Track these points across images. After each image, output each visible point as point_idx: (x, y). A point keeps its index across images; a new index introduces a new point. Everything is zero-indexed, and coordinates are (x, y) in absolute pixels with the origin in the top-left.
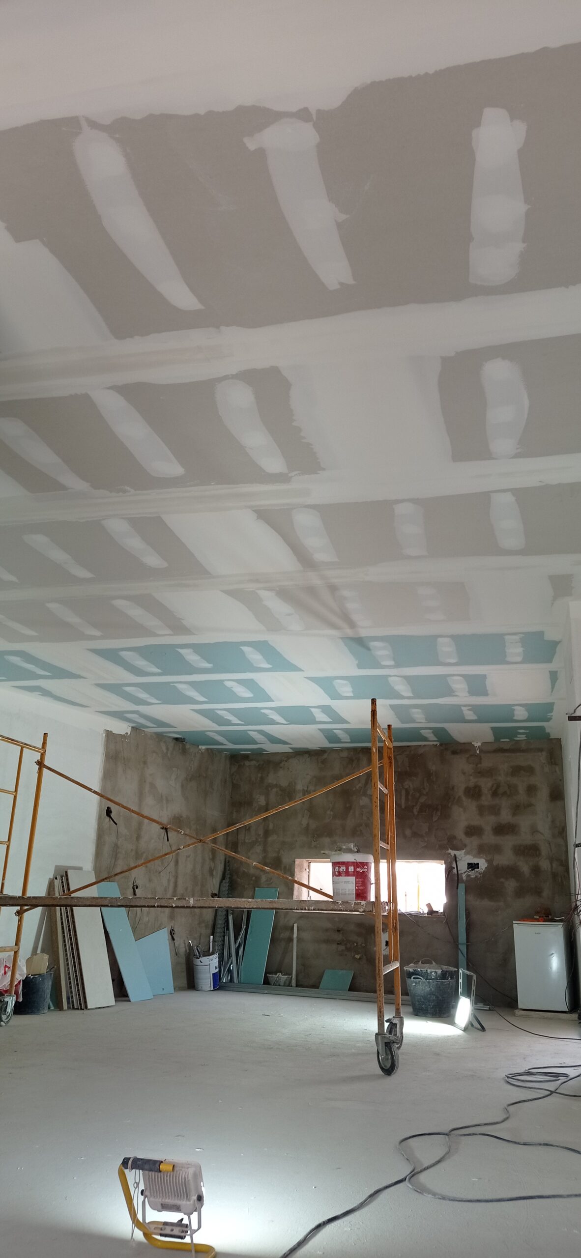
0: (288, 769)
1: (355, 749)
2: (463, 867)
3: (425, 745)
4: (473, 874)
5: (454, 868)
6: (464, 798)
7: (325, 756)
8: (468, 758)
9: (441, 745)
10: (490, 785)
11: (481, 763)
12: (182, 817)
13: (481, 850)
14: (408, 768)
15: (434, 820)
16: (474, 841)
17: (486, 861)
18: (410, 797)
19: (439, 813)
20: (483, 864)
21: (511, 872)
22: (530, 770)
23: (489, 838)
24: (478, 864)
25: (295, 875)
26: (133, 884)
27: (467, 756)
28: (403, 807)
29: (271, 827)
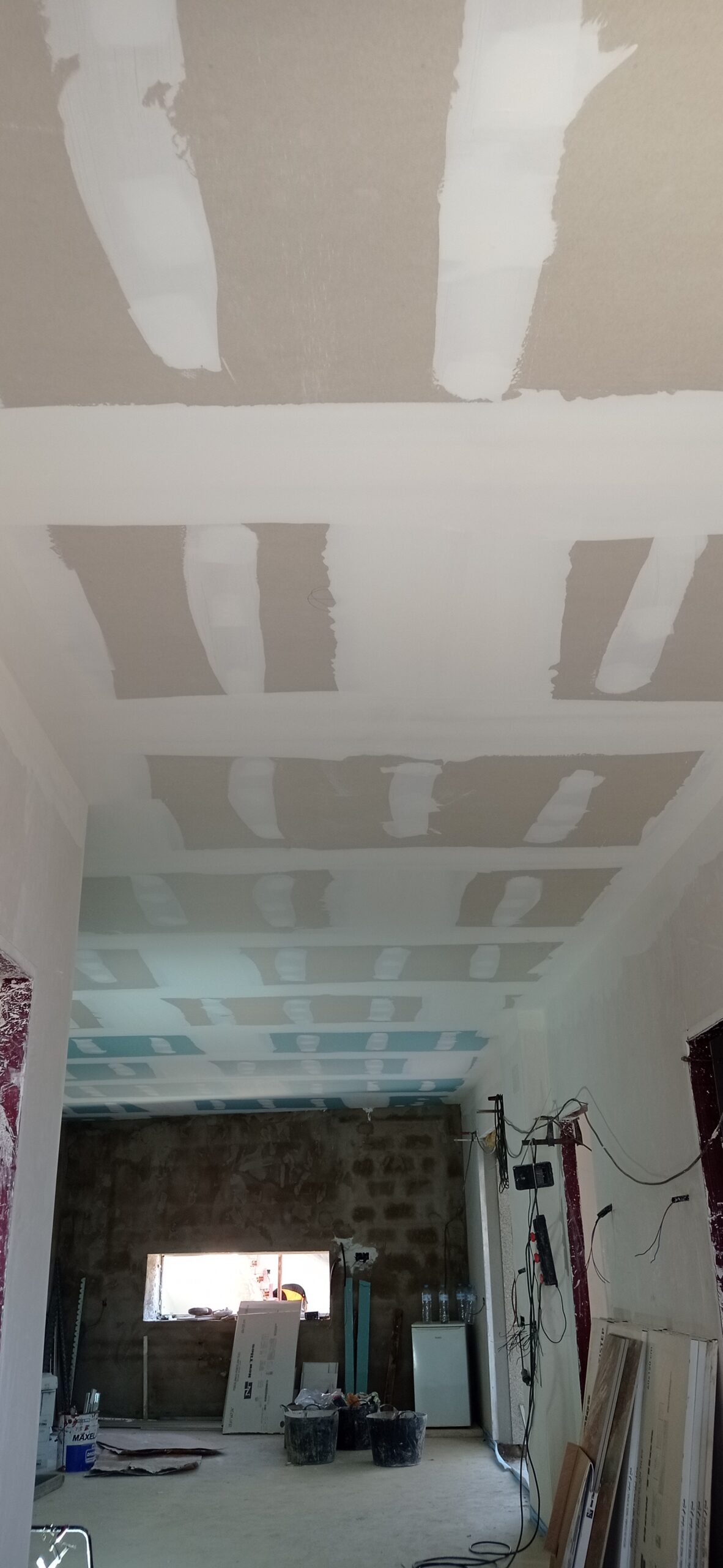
0: (142, 1140)
1: (226, 1116)
2: (350, 1257)
3: (309, 1111)
4: (362, 1266)
5: (340, 1260)
6: (353, 1175)
7: (189, 1124)
8: (358, 1126)
9: (328, 1111)
10: (382, 1158)
11: (372, 1133)
13: (372, 1237)
14: (288, 1138)
15: (318, 1202)
16: (364, 1227)
17: (377, 1250)
18: (290, 1174)
19: (324, 1193)
20: (373, 1254)
21: (404, 1262)
22: (427, 1141)
23: (381, 1222)
24: (368, 1254)
25: (147, 1275)
27: (357, 1124)
28: (282, 1186)
29: (118, 1213)
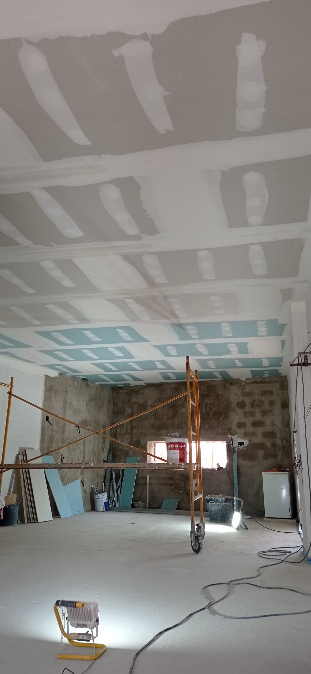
0: (143, 394)
1: (178, 383)
2: (236, 444)
3: (215, 380)
4: (241, 448)
5: (231, 445)
6: (236, 408)
7: (163, 387)
8: (238, 387)
9: (224, 380)
10: (250, 401)
11: (245, 389)
12: (87, 420)
13: (246, 435)
14: (206, 392)
15: (220, 420)
16: (242, 431)
17: (248, 441)
18: (208, 408)
19: (223, 416)
20: (246, 443)
21: (261, 446)
22: (271, 393)
23: (250, 429)
24: (244, 442)
25: (148, 450)
26: (61, 456)
27: (238, 386)
28: (204, 413)
29: (134, 425)
